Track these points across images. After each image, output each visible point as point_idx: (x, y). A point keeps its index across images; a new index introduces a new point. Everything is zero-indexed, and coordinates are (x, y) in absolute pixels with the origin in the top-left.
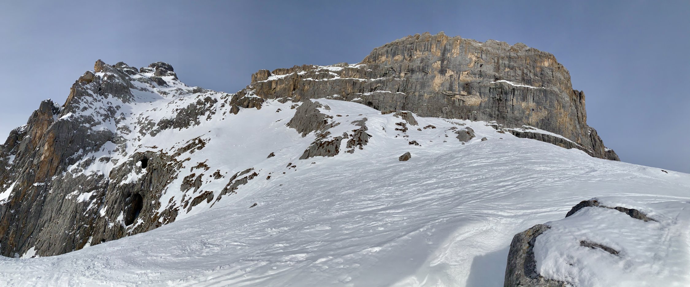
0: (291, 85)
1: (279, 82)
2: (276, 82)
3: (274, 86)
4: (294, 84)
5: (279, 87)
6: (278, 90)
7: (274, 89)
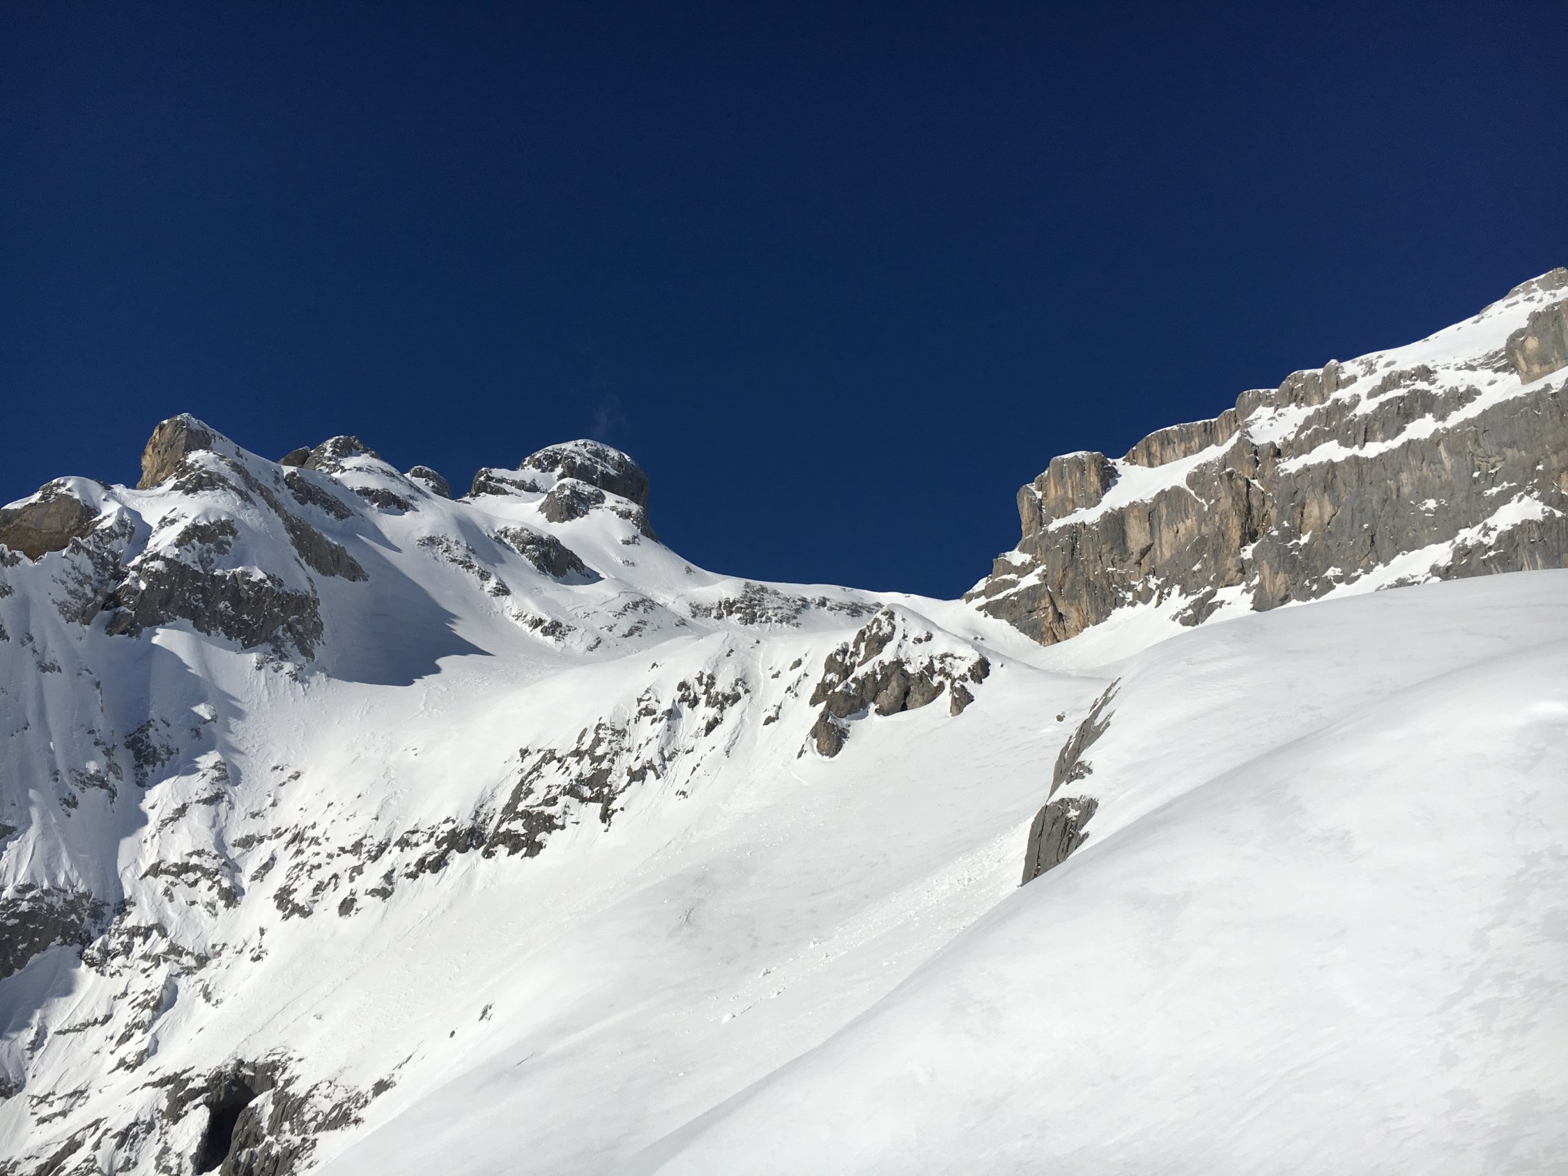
0: (1225, 516)
1: (1164, 512)
2: (1150, 513)
3: (1137, 536)
4: (1242, 505)
5: (1167, 535)
6: (1167, 554)
7: (1144, 553)
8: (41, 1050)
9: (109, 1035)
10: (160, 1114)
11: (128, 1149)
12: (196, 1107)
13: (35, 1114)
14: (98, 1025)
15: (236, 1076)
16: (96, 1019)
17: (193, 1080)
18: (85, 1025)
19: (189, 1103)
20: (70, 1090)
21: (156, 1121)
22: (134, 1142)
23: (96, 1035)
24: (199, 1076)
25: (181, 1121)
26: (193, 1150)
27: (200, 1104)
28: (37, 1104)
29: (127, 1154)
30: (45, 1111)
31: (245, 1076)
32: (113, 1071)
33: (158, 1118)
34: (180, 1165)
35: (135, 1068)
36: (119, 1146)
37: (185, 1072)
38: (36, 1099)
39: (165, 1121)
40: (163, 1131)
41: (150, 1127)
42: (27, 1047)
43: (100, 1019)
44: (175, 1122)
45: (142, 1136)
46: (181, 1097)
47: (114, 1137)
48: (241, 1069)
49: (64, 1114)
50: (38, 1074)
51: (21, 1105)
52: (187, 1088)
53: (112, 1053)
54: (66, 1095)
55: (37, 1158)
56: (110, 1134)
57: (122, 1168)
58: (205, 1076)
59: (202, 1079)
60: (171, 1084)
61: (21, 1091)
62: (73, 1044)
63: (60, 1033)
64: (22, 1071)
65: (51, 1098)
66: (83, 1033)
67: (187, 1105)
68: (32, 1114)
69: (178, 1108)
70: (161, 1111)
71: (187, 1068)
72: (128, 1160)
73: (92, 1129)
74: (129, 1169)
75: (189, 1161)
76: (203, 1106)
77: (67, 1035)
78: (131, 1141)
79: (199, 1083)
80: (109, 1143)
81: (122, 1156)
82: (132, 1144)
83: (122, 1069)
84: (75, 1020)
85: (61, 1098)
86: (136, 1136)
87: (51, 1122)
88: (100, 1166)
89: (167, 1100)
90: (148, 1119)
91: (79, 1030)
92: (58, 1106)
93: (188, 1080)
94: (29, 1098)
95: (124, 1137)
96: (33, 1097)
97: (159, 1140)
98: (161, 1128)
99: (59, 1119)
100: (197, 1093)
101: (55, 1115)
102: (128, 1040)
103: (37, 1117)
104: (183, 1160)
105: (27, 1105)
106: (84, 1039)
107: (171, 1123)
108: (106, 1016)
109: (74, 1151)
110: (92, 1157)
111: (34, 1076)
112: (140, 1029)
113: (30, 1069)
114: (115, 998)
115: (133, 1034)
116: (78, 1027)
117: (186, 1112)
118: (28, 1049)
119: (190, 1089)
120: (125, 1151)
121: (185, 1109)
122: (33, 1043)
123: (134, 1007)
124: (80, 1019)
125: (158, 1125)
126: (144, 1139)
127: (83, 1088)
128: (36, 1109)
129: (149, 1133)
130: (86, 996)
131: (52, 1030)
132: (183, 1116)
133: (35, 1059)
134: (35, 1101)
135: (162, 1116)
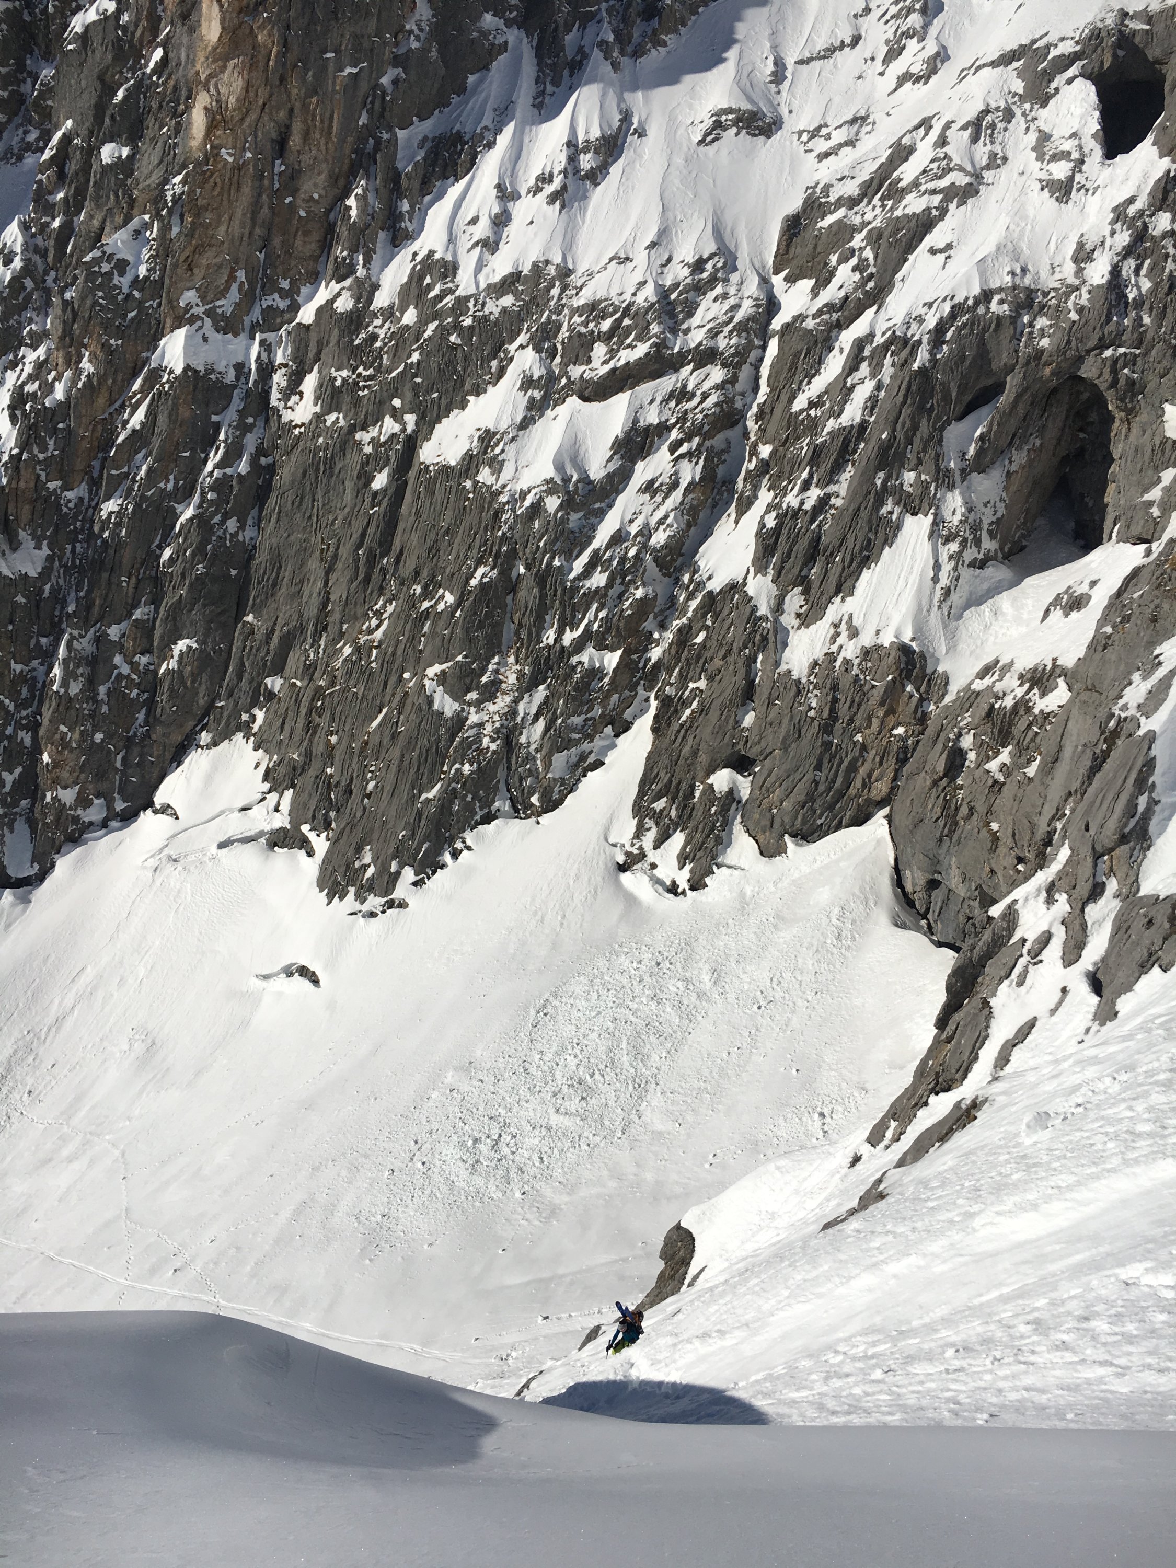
8: (786, 83)
9: (868, 56)
10: (1016, 98)
11: (988, 141)
12: (1070, 81)
13: (811, 151)
14: (847, 49)
15: (1120, 31)
16: (842, 42)
17: (1056, 46)
18: (829, 52)
19: (1058, 76)
20: (849, 117)
21: (1014, 107)
22: (993, 133)
23: (849, 60)
24: (1062, 39)
25: (1052, 102)
26: (1094, 125)
27: (1075, 77)
28: (810, 139)
29: (989, 147)
30: (822, 145)
31: (1134, 32)
32: (895, 90)
33: (1015, 103)
34: (1080, 147)
35: (929, 77)
36: (975, 139)
37: (1034, 42)
38: (805, 134)
39: (1027, 106)
40: (1029, 118)
41: (1009, 115)
42: (769, 79)
43: (848, 41)
44: (1044, 103)
45: (1000, 126)
46: (1045, 70)
47: (964, 128)
48: (1127, 22)
49: (851, 143)
50: (795, 107)
51: (788, 143)
52: (1050, 57)
53: (882, 74)
54: (846, 122)
55: (853, 178)
56: (955, 127)
57: (988, 165)
58: (1072, 38)
59: (1070, 43)
60: (1019, 60)
61: (781, 128)
62: (823, 74)
63: (801, 62)
64: (775, 107)
65: (824, 131)
66: (831, 61)
67: (1056, 80)
68: (806, 151)
69: (1044, 84)
70: (1016, 94)
71: (1037, 36)
72: (993, 156)
73: (922, 131)
74: (999, 166)
75: (1093, 142)
76: (1080, 82)
77: (812, 64)
78: (989, 131)
79: (1068, 48)
80: (959, 139)
81: (982, 152)
82: (991, 136)
83: (908, 85)
84: (814, 45)
85: (840, 127)
86: (993, 126)
87: (837, 154)
88: (959, 162)
89: (1020, 81)
90: (1003, 104)
91: (824, 57)
92: (839, 137)
93: (1048, 47)
94: (796, 136)
95: (976, 127)
96: (800, 133)
97: (1028, 129)
98: (1024, 114)
99: (847, 150)
100: (1065, 62)
101: (841, 146)
102: (900, 54)
103: (815, 154)
104: (1083, 141)
105: (796, 143)
106: (835, 66)
107: (1036, 107)
108: (853, 36)
109: (906, 159)
110: (942, 156)
111: (791, 112)
112: (912, 37)
113: (783, 104)
114: (855, 16)
115: (904, 48)
116: (822, 53)
117: (1057, 90)
118: (771, 82)
119: (1054, 57)
120: (985, 145)
121: (1053, 85)
122: (774, 74)
123: (887, 22)
124: (821, 44)
125: (1018, 112)
126: (1006, 129)
127: (863, 113)
128: (810, 145)
129: (1009, 122)
130: (816, 19)
131: (790, 61)
132: (1054, 95)
133: (784, 94)
134: (805, 137)
135: (1020, 100)
